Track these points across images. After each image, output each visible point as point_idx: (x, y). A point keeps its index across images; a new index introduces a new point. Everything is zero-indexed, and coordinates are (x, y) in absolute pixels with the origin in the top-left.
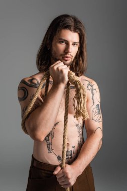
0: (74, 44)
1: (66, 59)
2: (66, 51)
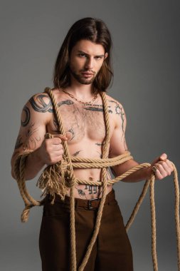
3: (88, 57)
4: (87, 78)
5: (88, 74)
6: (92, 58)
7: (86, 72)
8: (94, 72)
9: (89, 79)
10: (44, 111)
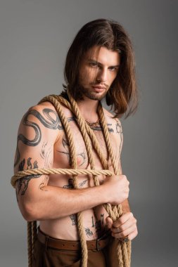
3: (101, 67)
4: (97, 92)
5: (99, 88)
6: (106, 68)
7: (97, 85)
8: (107, 86)
9: (100, 94)
10: (54, 128)
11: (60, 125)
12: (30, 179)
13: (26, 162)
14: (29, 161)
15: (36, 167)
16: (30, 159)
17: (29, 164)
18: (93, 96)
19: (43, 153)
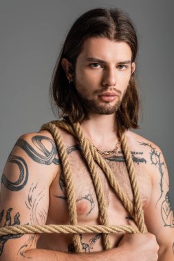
0: (120, 66)
1: (106, 99)
2: (105, 83)
4: (107, 102)
6: (113, 68)
7: (104, 92)
8: (119, 92)
9: (112, 104)
10: (47, 163)
11: (57, 157)
12: (6, 240)
13: (5, 214)
14: (8, 213)
15: (17, 222)
16: (11, 209)
17: (8, 218)
18: (102, 108)
19: (30, 200)
